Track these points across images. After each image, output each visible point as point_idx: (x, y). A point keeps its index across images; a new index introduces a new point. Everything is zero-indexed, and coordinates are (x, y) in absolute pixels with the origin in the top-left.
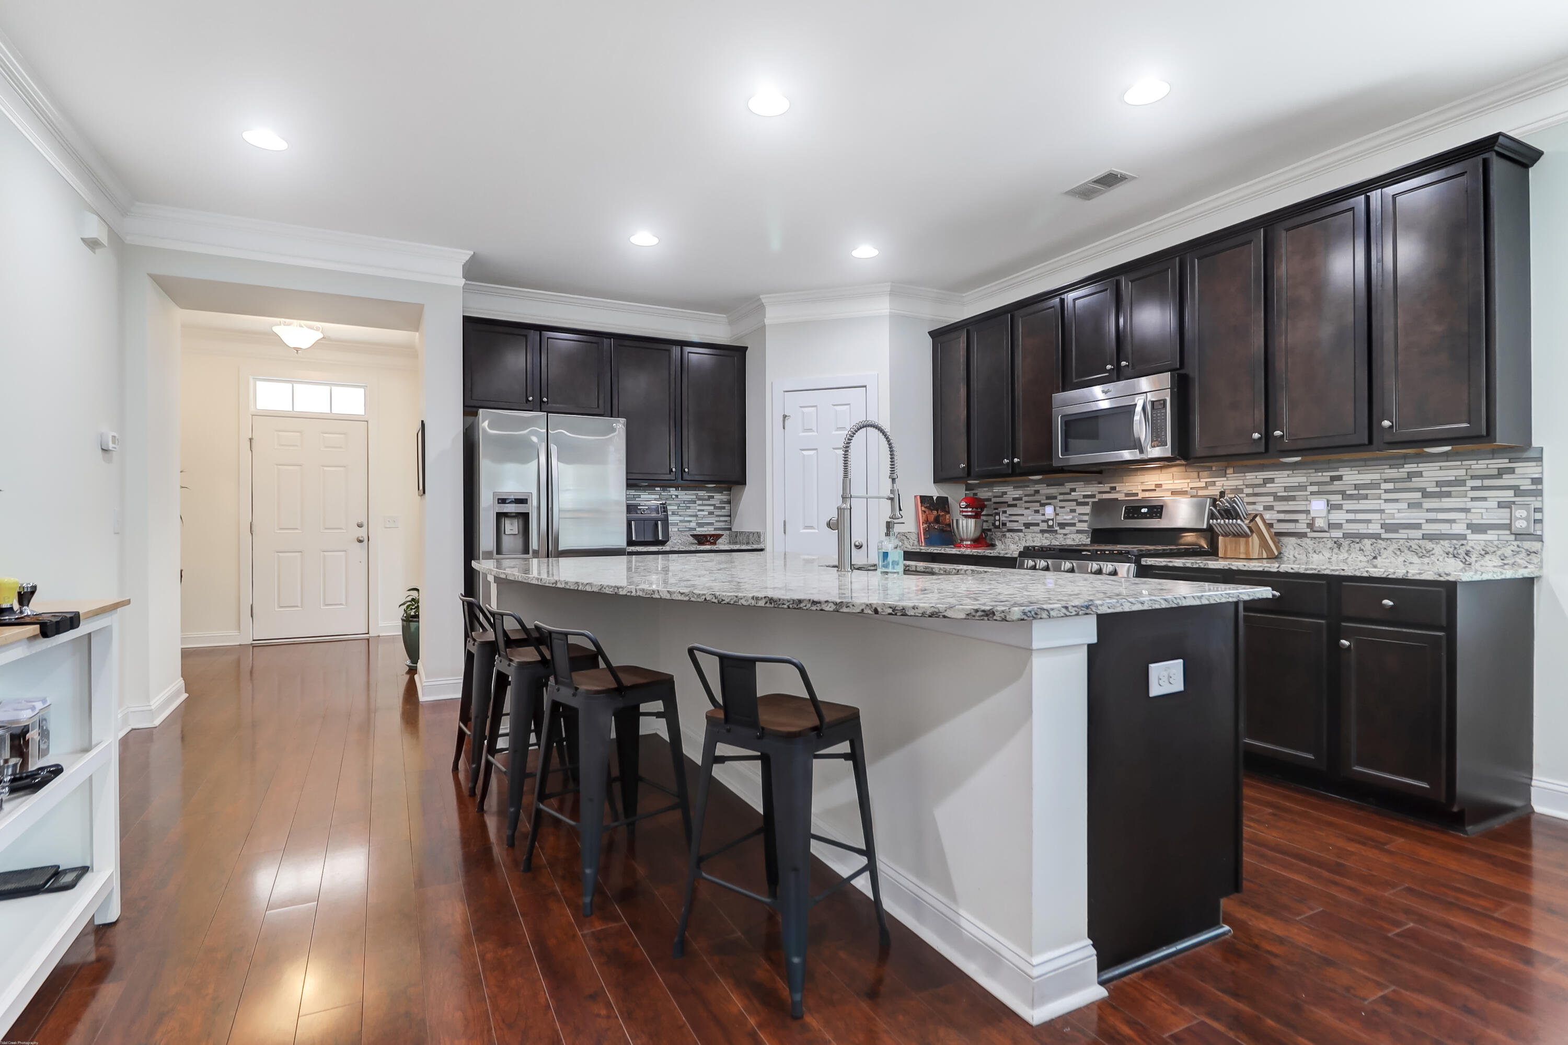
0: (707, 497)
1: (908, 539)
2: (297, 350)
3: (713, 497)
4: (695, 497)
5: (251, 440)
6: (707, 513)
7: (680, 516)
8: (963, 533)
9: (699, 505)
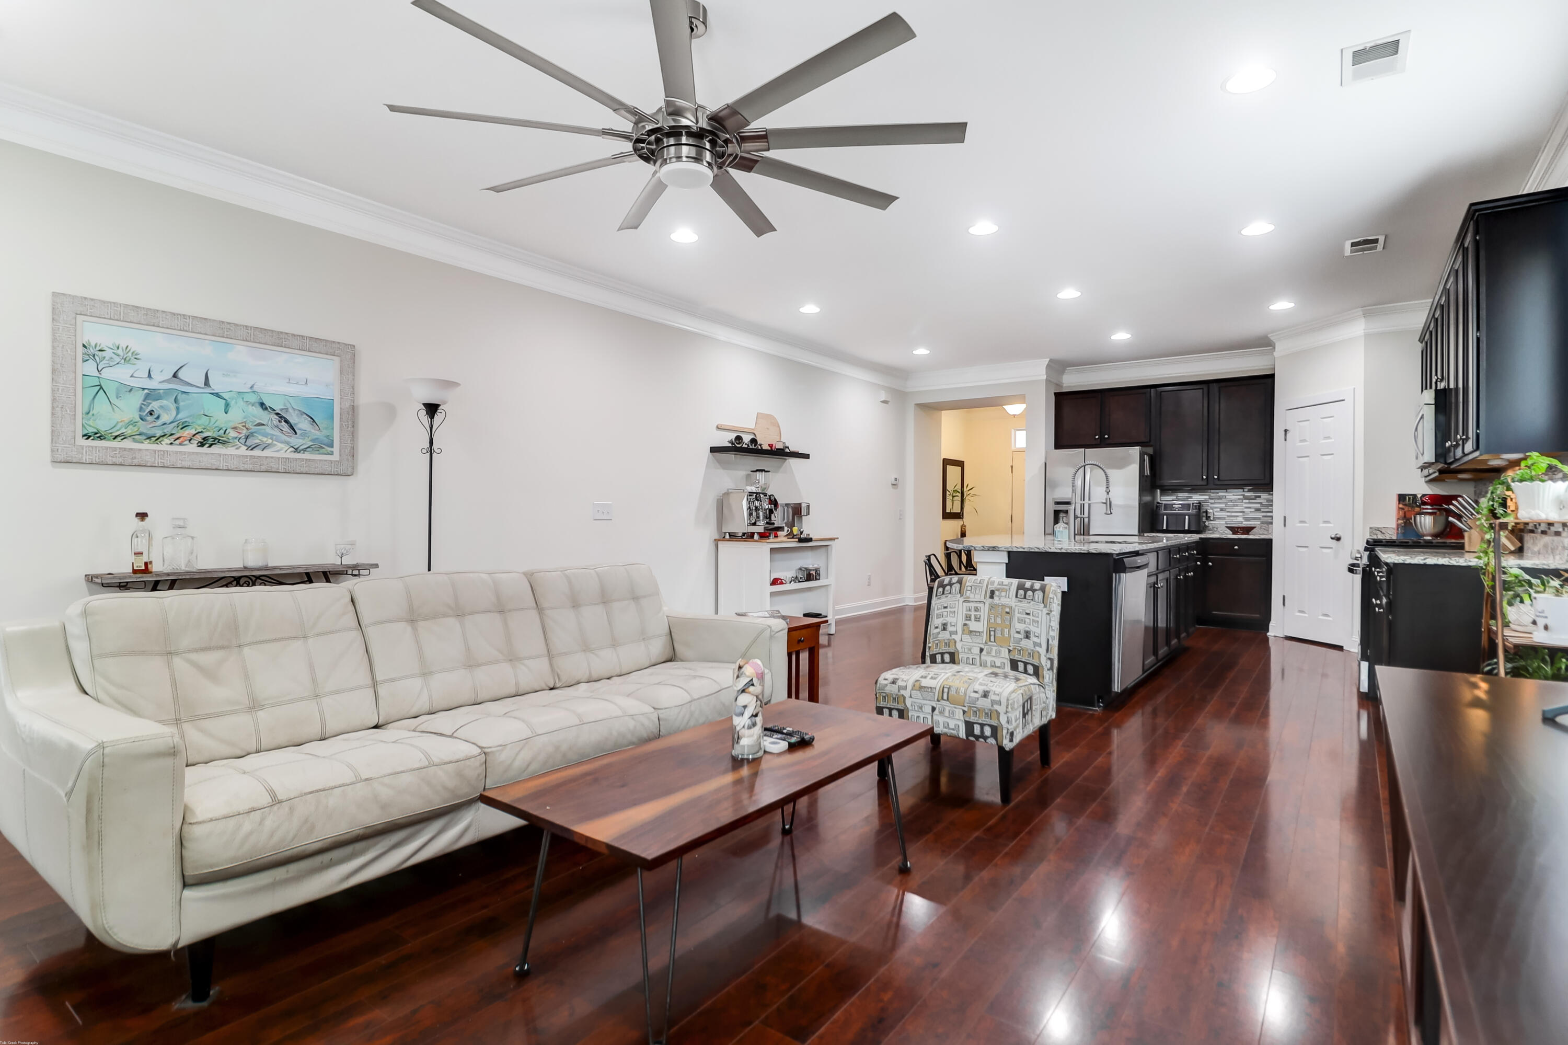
0: (1253, 497)
1: (1383, 533)
2: (1014, 415)
3: (1259, 497)
4: (1242, 497)
5: (1012, 467)
6: (1253, 510)
7: (1228, 512)
8: (1422, 528)
9: (1246, 503)
